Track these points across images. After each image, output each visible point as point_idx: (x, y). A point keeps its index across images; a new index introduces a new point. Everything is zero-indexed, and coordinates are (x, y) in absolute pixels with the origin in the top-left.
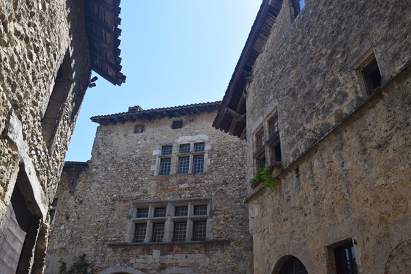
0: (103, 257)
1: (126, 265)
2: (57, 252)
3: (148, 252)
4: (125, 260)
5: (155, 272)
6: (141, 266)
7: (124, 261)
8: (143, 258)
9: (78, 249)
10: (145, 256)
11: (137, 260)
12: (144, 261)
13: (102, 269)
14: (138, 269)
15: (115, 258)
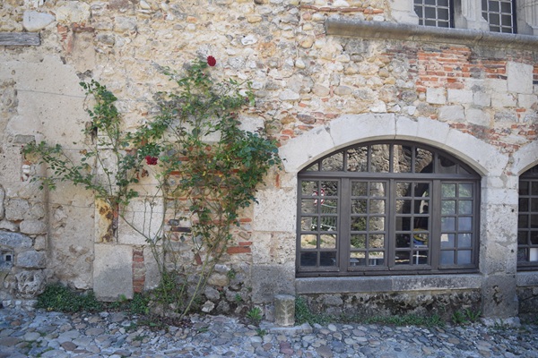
0: (304, 72)
1: (412, 110)
2: (50, 41)
3: (489, 69)
4: (401, 90)
5: (523, 139)
6: (473, 117)
7: (402, 95)
8: (476, 88)
9: (163, 32)
10: (479, 82)
11: (453, 93)
12: (480, 99)
13: (309, 122)
14: (460, 126)
15: (358, 79)
